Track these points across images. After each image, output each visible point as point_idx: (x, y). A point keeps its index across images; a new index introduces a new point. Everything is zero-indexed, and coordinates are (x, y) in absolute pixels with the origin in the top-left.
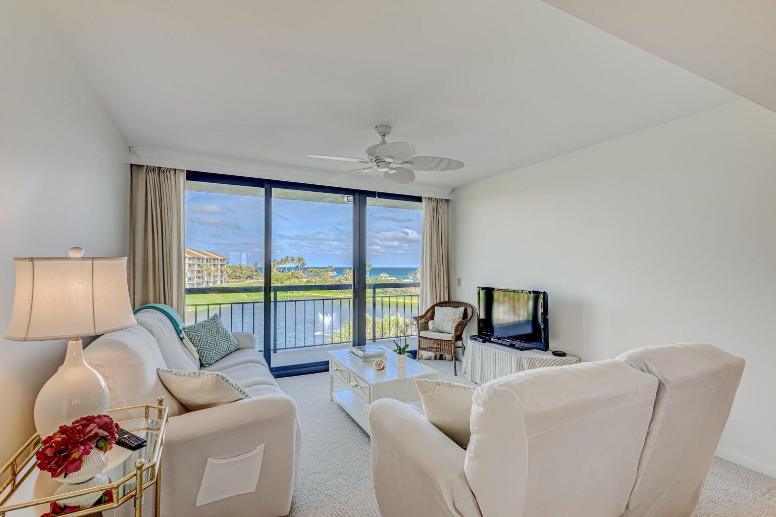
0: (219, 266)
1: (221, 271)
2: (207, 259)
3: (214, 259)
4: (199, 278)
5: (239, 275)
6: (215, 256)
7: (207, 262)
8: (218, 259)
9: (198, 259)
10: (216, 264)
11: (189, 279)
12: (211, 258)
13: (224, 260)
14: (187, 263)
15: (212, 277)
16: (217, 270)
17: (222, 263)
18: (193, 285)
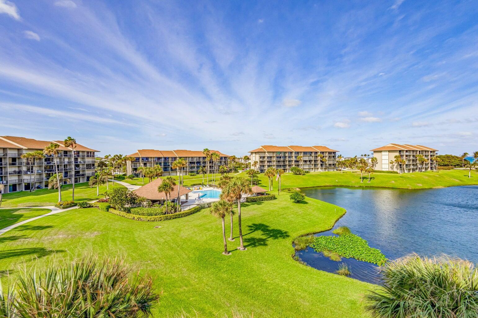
0: (430, 156)
1: (431, 160)
2: (420, 151)
3: (426, 151)
4: (413, 165)
5: (446, 163)
6: (426, 149)
7: (420, 154)
8: (428, 151)
9: (413, 151)
10: (427, 154)
11: (406, 166)
12: (422, 150)
13: (434, 151)
14: (405, 154)
15: (424, 165)
16: (428, 159)
17: (432, 154)
18: (409, 170)
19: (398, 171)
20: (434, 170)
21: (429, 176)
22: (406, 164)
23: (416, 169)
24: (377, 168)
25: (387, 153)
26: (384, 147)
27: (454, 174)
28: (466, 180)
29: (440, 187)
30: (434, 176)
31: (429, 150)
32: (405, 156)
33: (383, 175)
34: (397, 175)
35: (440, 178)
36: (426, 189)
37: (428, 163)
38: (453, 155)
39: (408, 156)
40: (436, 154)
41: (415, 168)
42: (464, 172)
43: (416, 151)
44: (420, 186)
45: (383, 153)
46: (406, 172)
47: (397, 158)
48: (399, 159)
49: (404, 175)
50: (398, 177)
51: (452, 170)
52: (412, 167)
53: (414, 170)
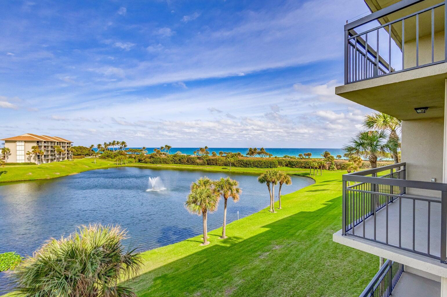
0: (66, 147)
1: (67, 150)
2: (57, 142)
3: (63, 143)
4: (52, 155)
5: (79, 153)
6: (63, 140)
7: (57, 145)
8: (65, 143)
9: (52, 142)
10: (64, 145)
11: (44, 156)
12: (60, 141)
13: (70, 143)
14: (43, 145)
15: (62, 155)
16: (65, 150)
17: (68, 145)
18: (48, 160)
19: (36, 162)
20: (70, 159)
21: (66, 165)
22: (44, 155)
23: (55, 159)
24: (10, 160)
25: (23, 143)
26: (19, 137)
27: (85, 161)
28: (92, 166)
29: (75, 173)
30: (70, 165)
31: (65, 141)
32: (43, 147)
33: (17, 167)
34: (35, 166)
35: (74, 165)
36: (63, 176)
37: (65, 154)
38: (84, 146)
39: (46, 147)
40: (72, 145)
41: (53, 158)
42: (92, 159)
43: (54, 142)
44: (58, 174)
45: (18, 143)
46: (44, 162)
47: (34, 149)
48: (37, 150)
49: (43, 165)
50: (35, 168)
51: (83, 159)
52: (50, 157)
53: (52, 160)
